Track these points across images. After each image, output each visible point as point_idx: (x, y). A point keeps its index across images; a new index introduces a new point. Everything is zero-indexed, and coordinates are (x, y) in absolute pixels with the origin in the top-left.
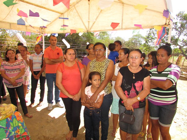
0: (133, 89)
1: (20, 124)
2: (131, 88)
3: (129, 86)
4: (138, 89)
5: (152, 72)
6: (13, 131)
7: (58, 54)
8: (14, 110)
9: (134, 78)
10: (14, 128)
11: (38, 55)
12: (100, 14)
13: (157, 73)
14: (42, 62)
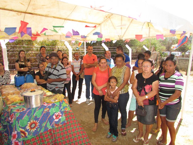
0: (143, 91)
1: (67, 105)
2: (142, 89)
3: (141, 89)
4: (147, 91)
5: (161, 79)
6: (63, 108)
7: (94, 60)
8: (63, 98)
9: (145, 82)
10: (64, 107)
11: (77, 61)
12: (130, 24)
13: (164, 79)
14: (81, 67)
